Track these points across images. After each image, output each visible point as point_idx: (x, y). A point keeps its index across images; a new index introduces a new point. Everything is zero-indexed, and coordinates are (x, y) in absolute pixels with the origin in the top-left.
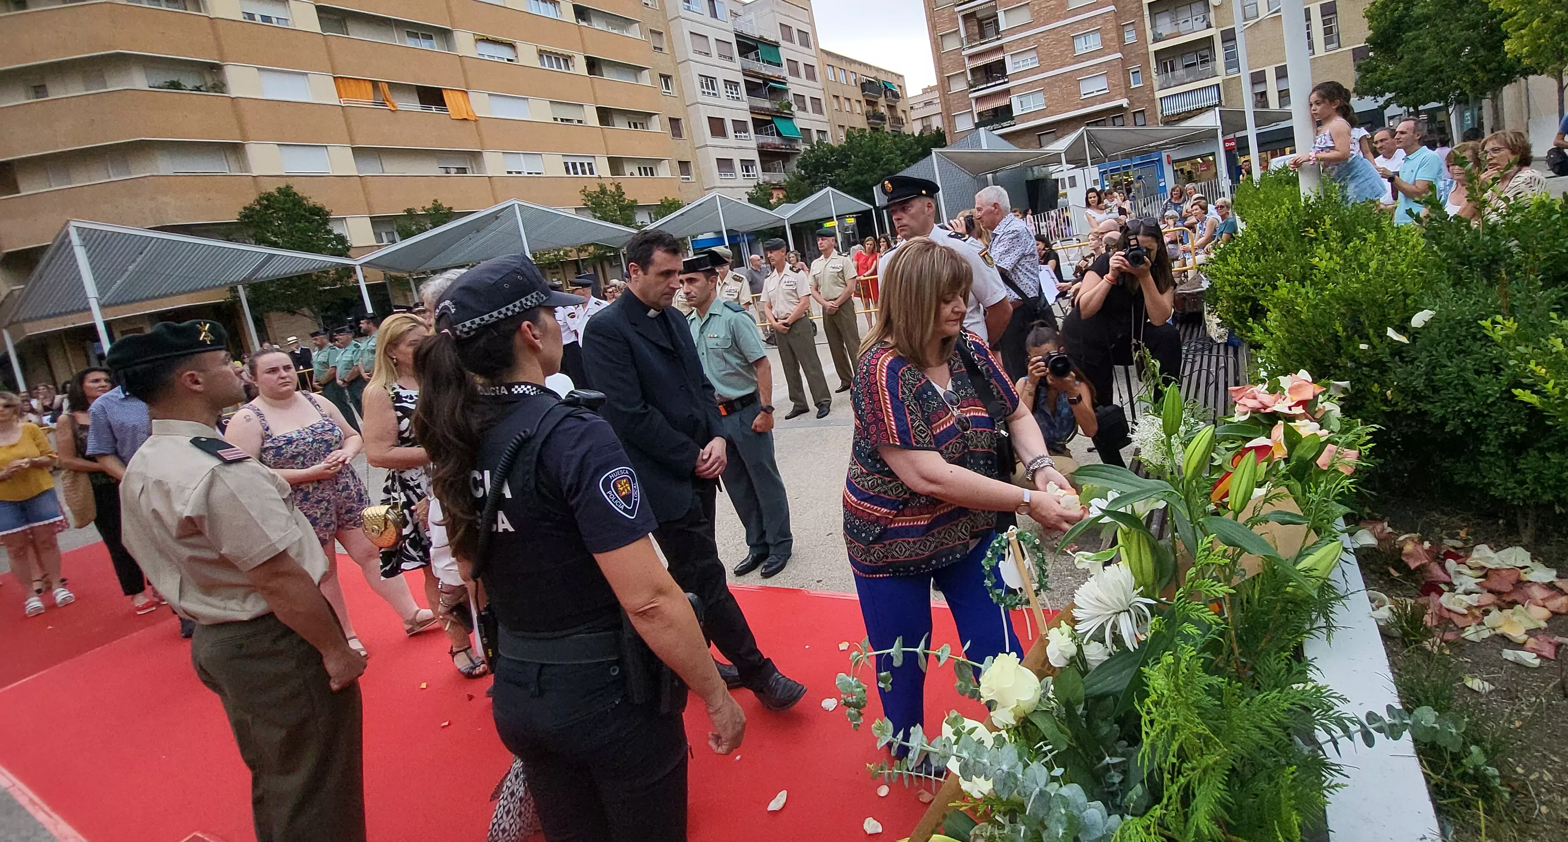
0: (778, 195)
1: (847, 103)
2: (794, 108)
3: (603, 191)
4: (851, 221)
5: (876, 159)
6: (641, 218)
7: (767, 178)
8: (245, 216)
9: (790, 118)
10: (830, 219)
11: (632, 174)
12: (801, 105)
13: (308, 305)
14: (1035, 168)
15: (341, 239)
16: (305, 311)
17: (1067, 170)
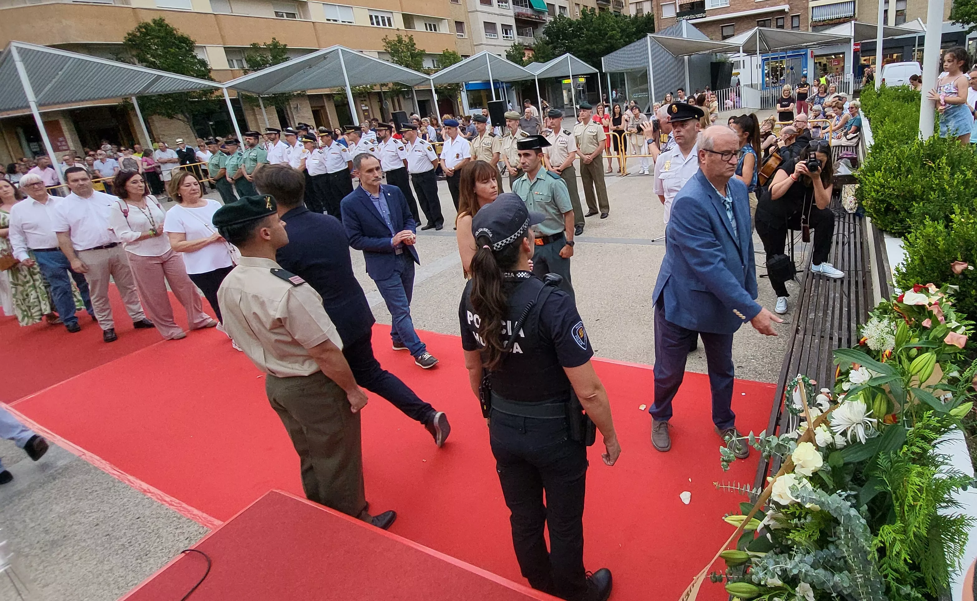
0: (528, 54)
3: (400, 41)
4: (582, 80)
5: (602, 34)
6: (427, 64)
7: (521, 41)
8: (129, 40)
10: (568, 77)
11: (420, 29)
13: (182, 112)
14: (718, 54)
15: (203, 63)
16: (180, 116)
17: (741, 56)
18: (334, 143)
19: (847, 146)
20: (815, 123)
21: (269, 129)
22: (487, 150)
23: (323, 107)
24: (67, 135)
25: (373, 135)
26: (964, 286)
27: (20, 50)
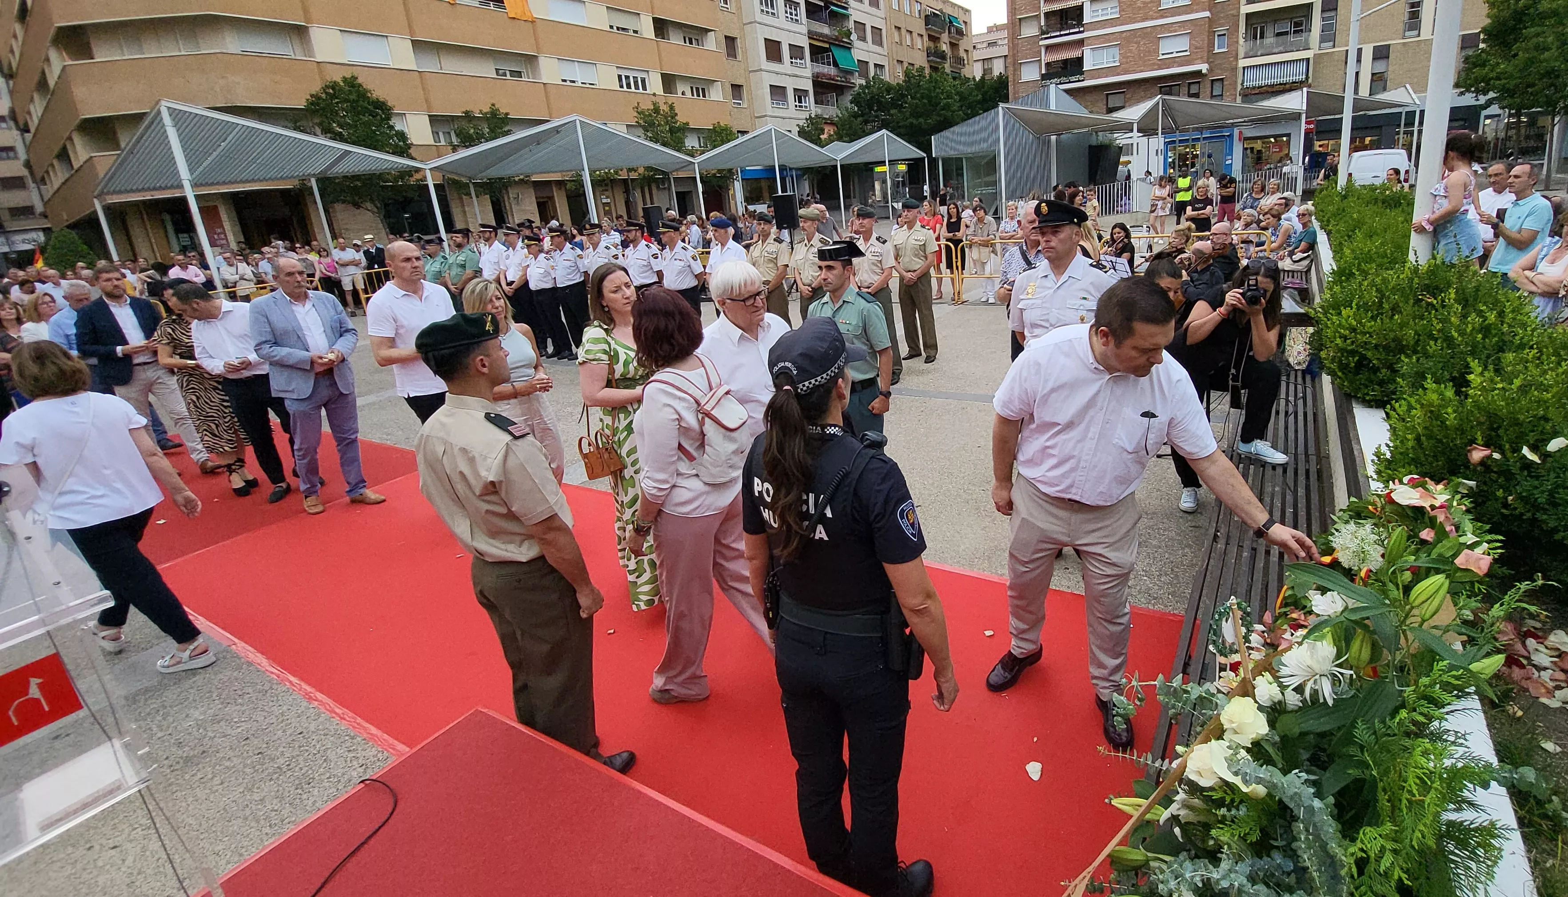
0: (829, 130)
1: (908, 37)
2: (854, 37)
3: (657, 110)
4: (902, 168)
5: (933, 103)
6: (691, 142)
7: (819, 111)
8: (312, 104)
9: (848, 47)
10: (883, 163)
11: (683, 93)
12: (862, 33)
13: (372, 201)
14: (1100, 134)
15: (402, 136)
16: (369, 205)
17: (1135, 137)
18: (568, 245)
19: (1293, 272)
20: (1245, 236)
21: (483, 226)
22: (771, 261)
23: (552, 198)
24: (227, 225)
25: (616, 237)
26: (1485, 483)
27: (172, 111)
